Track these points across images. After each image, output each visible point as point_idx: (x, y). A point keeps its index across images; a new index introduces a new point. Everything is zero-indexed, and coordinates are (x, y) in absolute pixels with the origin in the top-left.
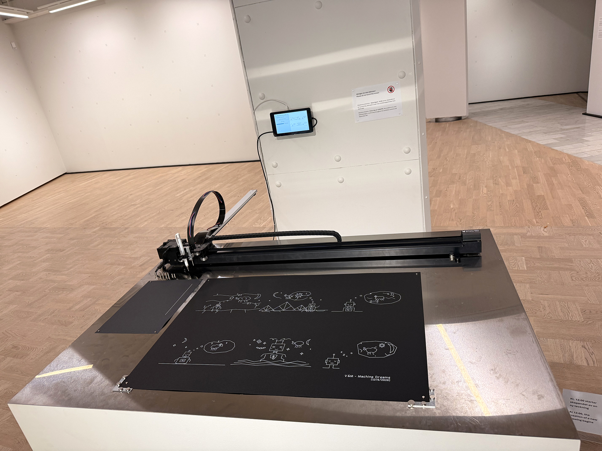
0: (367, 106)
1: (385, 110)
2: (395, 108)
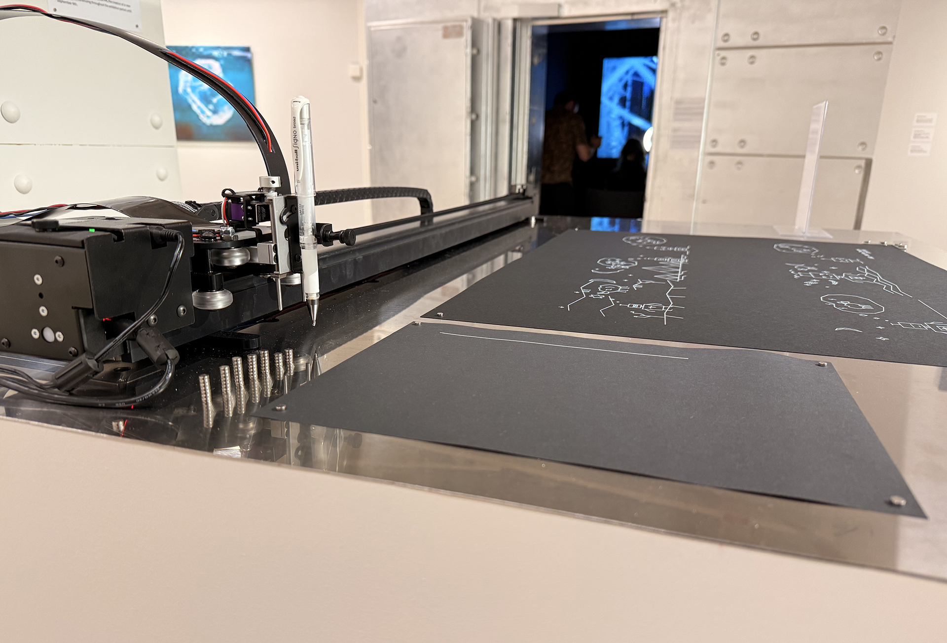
1: (110, 7)
2: (130, 11)
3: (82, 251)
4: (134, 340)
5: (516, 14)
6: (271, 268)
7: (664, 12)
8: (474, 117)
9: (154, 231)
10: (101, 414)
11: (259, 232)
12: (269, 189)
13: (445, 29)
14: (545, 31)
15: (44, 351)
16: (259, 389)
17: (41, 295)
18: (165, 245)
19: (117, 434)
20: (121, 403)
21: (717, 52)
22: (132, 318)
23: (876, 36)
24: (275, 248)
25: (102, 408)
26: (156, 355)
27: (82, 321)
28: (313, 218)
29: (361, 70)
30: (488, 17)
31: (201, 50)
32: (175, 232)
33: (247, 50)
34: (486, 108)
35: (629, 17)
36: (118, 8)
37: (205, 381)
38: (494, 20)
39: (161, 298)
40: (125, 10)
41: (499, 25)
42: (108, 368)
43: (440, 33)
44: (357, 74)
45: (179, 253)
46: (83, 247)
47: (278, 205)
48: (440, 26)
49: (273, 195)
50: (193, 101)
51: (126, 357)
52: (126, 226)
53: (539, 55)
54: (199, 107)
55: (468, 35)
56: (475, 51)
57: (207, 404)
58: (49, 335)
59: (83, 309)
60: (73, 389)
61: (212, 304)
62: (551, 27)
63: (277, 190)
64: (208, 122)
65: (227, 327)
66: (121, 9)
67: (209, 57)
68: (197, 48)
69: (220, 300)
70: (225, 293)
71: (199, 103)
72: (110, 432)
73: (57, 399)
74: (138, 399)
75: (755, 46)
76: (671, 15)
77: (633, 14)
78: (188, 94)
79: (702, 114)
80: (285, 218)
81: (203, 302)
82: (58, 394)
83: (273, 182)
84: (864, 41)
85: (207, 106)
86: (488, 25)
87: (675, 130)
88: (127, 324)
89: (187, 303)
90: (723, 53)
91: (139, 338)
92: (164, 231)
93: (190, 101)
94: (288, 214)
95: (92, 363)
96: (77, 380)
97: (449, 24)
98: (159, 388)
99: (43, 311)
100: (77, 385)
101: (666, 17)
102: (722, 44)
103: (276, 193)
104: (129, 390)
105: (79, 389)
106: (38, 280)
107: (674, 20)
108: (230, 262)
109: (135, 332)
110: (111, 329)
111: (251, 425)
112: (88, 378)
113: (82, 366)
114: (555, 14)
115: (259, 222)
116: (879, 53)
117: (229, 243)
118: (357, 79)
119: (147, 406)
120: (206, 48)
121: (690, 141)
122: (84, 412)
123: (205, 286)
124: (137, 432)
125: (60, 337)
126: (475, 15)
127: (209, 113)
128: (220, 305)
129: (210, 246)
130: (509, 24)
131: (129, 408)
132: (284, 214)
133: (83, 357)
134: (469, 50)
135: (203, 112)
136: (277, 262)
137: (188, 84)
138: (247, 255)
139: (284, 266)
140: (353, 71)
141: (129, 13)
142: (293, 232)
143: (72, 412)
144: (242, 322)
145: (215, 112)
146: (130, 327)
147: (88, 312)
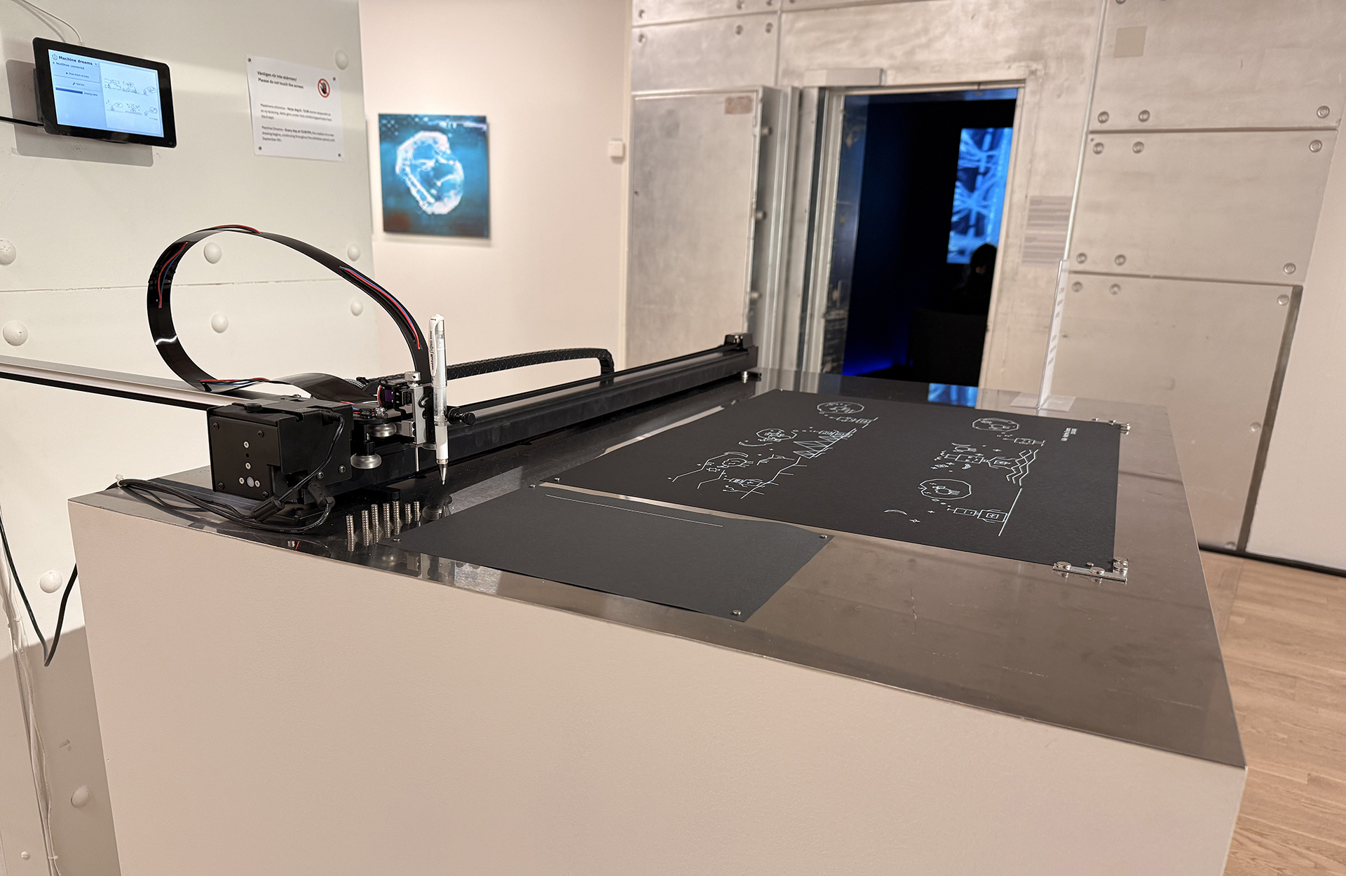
0: (281, 113)
1: (314, 138)
2: (333, 140)
3: (277, 428)
4: (306, 488)
5: (823, 84)
6: (412, 440)
7: (1022, 81)
8: (760, 215)
9: (325, 413)
10: (282, 536)
11: (403, 411)
12: (412, 382)
13: (729, 101)
14: (865, 102)
15: (246, 492)
16: (391, 527)
17: (247, 455)
18: (332, 423)
19: (291, 548)
20: (294, 530)
21: (1091, 136)
22: (306, 473)
23: (1312, 120)
24: (414, 426)
25: (282, 533)
26: (319, 500)
27: (273, 474)
28: (445, 402)
29: (624, 147)
30: (786, 85)
31: (426, 119)
32: (338, 415)
33: (482, 120)
34: (777, 204)
35: (975, 87)
36: (321, 139)
37: (350, 520)
38: (794, 89)
39: (326, 462)
40: (328, 140)
41: (801, 95)
42: (288, 508)
43: (723, 107)
44: (620, 154)
45: (340, 430)
46: (277, 426)
47: (418, 392)
48: (723, 98)
49: (414, 386)
50: (413, 183)
51: (301, 501)
52: (306, 410)
53: (855, 133)
54: (418, 191)
55: (757, 109)
56: (766, 131)
57: (351, 534)
58: (251, 482)
59: (274, 466)
60: (264, 520)
61: (367, 465)
62: (872, 97)
63: (417, 382)
64: (429, 210)
65: (379, 482)
66: (324, 140)
67: (436, 129)
68: (421, 118)
69: (371, 462)
70: (375, 458)
71: (419, 186)
72: (286, 547)
73: (253, 526)
74: (305, 528)
75: (1143, 129)
76: (1030, 86)
77: (979, 83)
78: (406, 175)
79: (1067, 218)
80: (423, 403)
81: (359, 463)
82: (254, 522)
83: (414, 377)
84: (1296, 126)
85: (428, 191)
86: (786, 95)
87: (1029, 239)
88: (301, 478)
89: (347, 464)
90: (1098, 138)
91: (309, 488)
92: (332, 414)
93: (409, 184)
94: (426, 399)
95: (277, 503)
96: (268, 514)
97: (733, 95)
98: (319, 522)
99: (248, 466)
100: (267, 517)
101: (1024, 88)
102: (1098, 126)
103: (417, 385)
104: (302, 523)
105: (269, 519)
106: (246, 445)
107: (1033, 93)
108: (382, 434)
109: (307, 484)
110: (291, 480)
111: (392, 558)
112: (274, 513)
113: (271, 505)
114: (876, 83)
115: (404, 404)
116: (1317, 142)
117: (381, 420)
118: (618, 160)
119: (314, 534)
120: (432, 118)
121: (1051, 254)
122: (270, 535)
123: (362, 451)
124: (304, 548)
125: (258, 484)
126: (771, 84)
127: (432, 200)
128: (371, 466)
129: (367, 423)
130: (815, 94)
131: (301, 534)
132: (422, 400)
133: (272, 498)
134: (757, 130)
135: (424, 198)
136: (415, 435)
137: (408, 163)
138: (394, 429)
139: (421, 438)
140: (614, 149)
141: (332, 142)
142: (429, 412)
143: (262, 534)
144: (392, 478)
145: (438, 198)
146: (304, 480)
147: (277, 469)
